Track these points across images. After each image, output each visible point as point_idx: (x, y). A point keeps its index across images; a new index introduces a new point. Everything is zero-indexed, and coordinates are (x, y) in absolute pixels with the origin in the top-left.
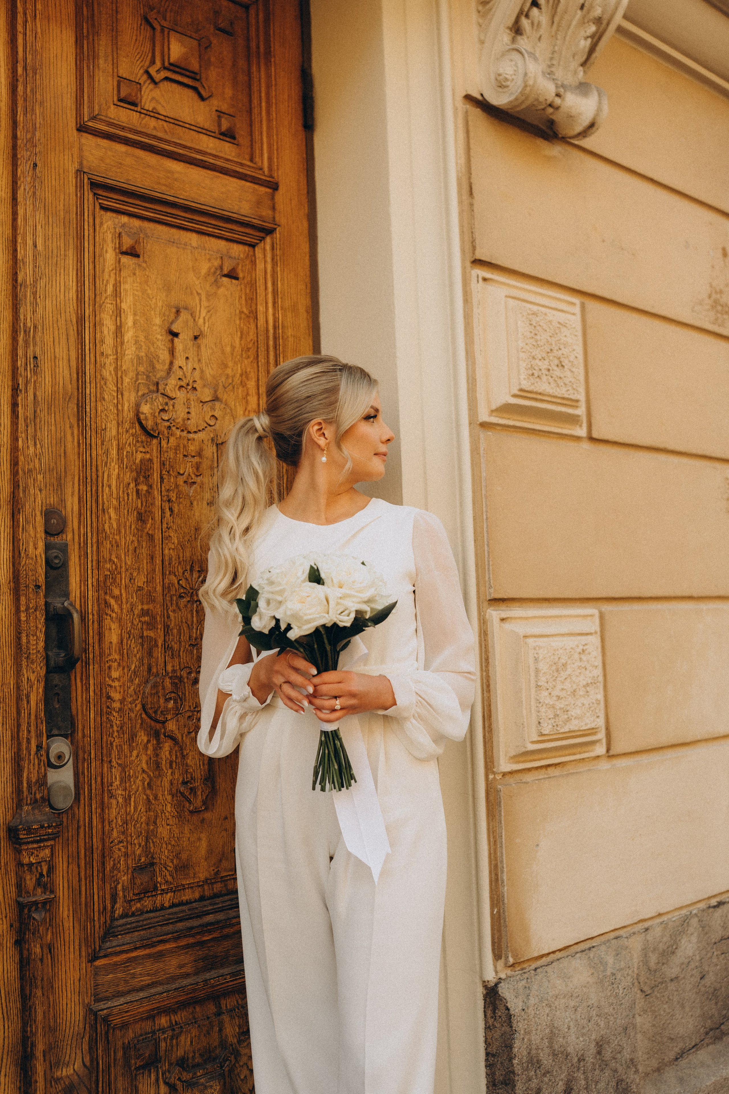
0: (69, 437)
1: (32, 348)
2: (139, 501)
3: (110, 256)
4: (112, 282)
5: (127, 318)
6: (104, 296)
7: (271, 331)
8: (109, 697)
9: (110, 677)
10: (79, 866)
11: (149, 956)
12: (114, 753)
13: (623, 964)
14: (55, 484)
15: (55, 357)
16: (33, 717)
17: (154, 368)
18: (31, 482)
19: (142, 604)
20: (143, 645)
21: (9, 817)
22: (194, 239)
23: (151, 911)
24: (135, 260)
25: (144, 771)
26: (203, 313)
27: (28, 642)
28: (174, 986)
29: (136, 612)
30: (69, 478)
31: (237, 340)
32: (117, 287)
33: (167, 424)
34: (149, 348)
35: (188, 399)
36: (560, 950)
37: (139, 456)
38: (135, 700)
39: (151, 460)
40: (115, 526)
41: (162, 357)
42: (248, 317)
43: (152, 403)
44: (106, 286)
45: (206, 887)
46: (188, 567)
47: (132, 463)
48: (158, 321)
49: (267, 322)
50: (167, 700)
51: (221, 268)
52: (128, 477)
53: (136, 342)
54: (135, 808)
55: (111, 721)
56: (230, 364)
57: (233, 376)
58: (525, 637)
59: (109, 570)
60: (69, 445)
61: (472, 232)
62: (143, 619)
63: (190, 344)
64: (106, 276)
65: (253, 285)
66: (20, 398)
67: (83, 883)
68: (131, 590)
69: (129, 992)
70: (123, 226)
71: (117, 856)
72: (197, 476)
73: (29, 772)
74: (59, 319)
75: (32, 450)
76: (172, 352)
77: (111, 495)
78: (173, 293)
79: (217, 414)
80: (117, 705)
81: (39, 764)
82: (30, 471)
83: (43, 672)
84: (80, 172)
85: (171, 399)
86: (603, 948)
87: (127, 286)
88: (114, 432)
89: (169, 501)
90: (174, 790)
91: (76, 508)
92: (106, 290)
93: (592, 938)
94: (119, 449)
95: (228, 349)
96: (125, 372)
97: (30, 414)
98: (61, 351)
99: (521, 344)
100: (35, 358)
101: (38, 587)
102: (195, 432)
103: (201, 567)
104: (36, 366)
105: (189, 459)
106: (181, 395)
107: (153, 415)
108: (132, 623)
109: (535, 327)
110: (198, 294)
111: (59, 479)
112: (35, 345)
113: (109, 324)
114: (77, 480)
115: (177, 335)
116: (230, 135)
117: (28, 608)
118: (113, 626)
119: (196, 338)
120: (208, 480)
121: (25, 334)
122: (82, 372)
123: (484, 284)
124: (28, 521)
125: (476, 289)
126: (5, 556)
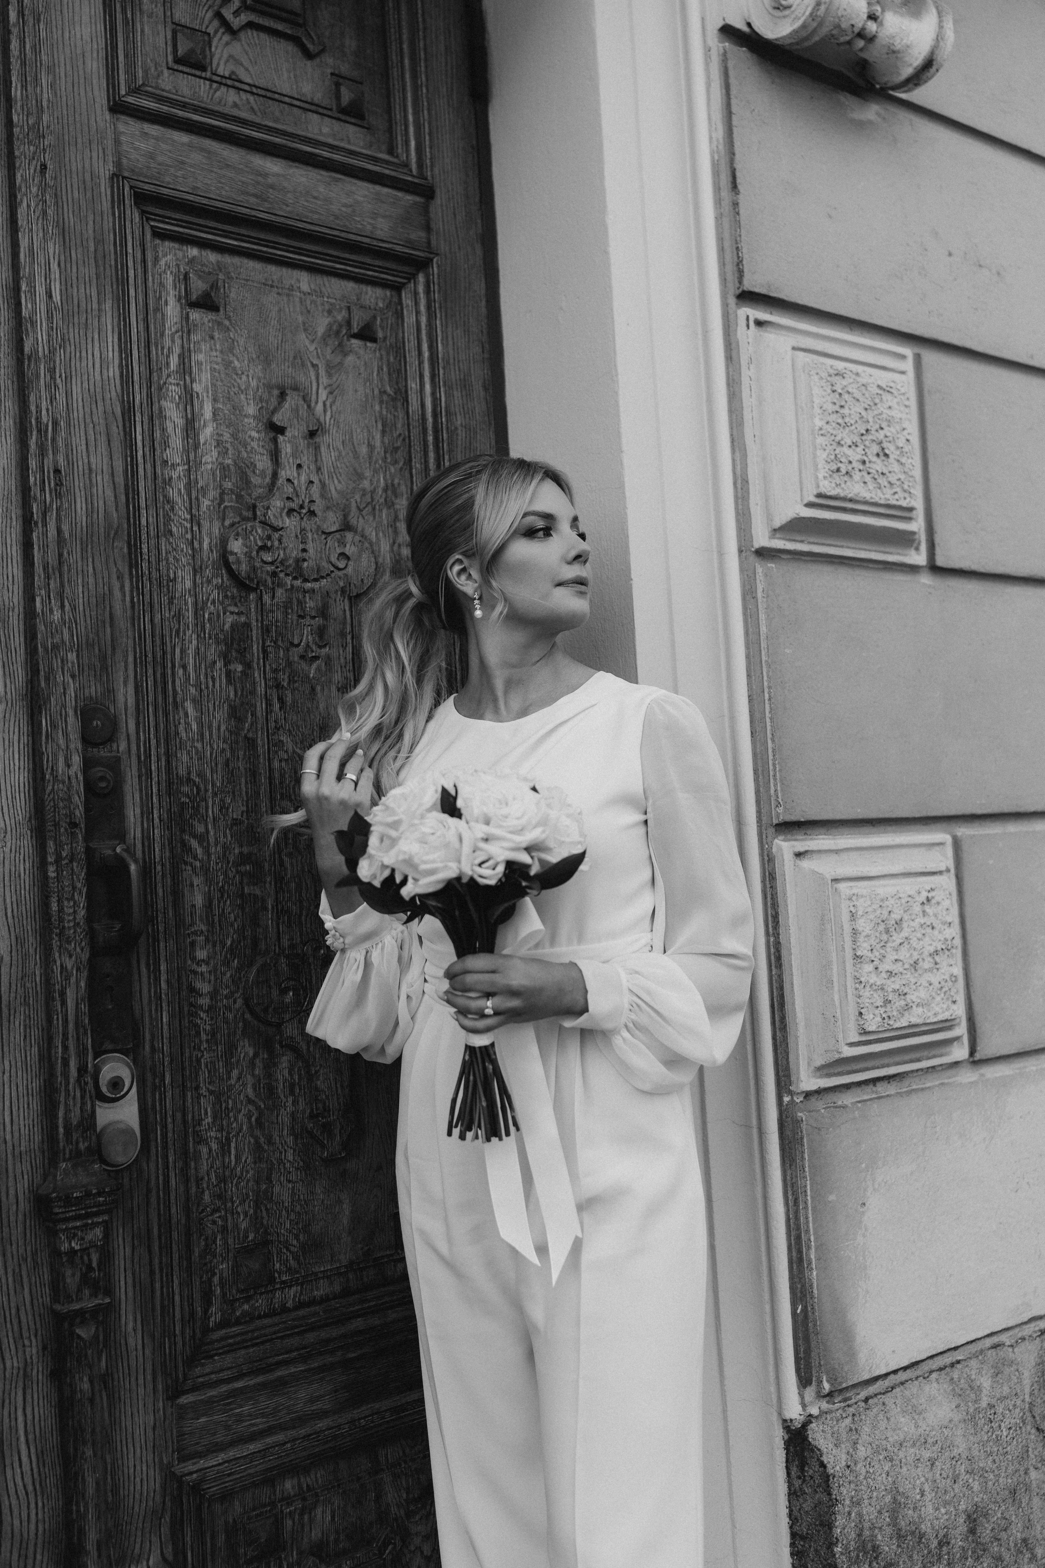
0: (117, 593)
1: (51, 456)
2: (231, 689)
3: (172, 310)
4: (177, 350)
5: (202, 407)
6: (165, 373)
7: (430, 420)
8: (192, 990)
9: (193, 959)
10: (150, 1252)
11: (264, 1385)
12: (203, 1075)
13: (1006, 1390)
14: (98, 664)
15: (90, 470)
16: (71, 1026)
17: (248, 482)
18: (56, 664)
19: (241, 846)
20: (243, 909)
21: (38, 1180)
22: (304, 281)
23: (265, 1316)
24: (211, 316)
25: (249, 1101)
26: (323, 395)
27: (61, 910)
28: (303, 1432)
29: (232, 858)
30: (119, 656)
31: (378, 436)
32: (184, 358)
33: (270, 568)
34: (240, 452)
35: (303, 530)
36: (905, 1368)
37: (230, 619)
38: (232, 993)
39: (247, 625)
40: (194, 726)
41: (260, 466)
42: (394, 399)
43: (246, 538)
44: (168, 356)
45: (351, 1275)
47: (217, 630)
48: (251, 410)
49: (423, 405)
50: (284, 992)
52: (212, 652)
53: (219, 443)
54: (238, 1158)
55: (197, 1026)
56: (368, 473)
57: (373, 492)
58: (835, 880)
59: (187, 796)
60: (118, 606)
61: (737, 248)
62: (242, 869)
63: (302, 443)
64: (167, 342)
65: (399, 350)
66: (35, 535)
67: (158, 1276)
68: (221, 823)
69: (232, 1444)
70: (191, 261)
71: (210, 1232)
72: (320, 647)
73: (67, 1111)
74: (94, 410)
75: (57, 613)
76: (275, 456)
77: (187, 679)
78: (274, 366)
79: (350, 550)
80: (205, 1001)
81: (83, 1097)
82: (55, 647)
83: (85, 956)
84: (117, 176)
85: (276, 529)
86: (974, 1363)
87: (201, 357)
88: (188, 584)
89: (278, 686)
90: (298, 1129)
91: (131, 701)
92: (168, 364)
93: (956, 1348)
94: (198, 610)
95: (364, 450)
96: (204, 491)
97: (52, 560)
98: (100, 460)
99: (818, 423)
100: (57, 471)
101: (74, 825)
104: (59, 484)
105: (308, 621)
106: (290, 523)
107: (248, 555)
108: (226, 874)
109: (840, 394)
110: (314, 365)
111: (103, 658)
112: (55, 451)
113: (174, 416)
114: (131, 659)
115: (282, 430)
116: (356, 112)
117: (59, 858)
118: (196, 880)
119: (312, 434)
120: (338, 653)
121: (39, 434)
122: (133, 493)
123: (757, 330)
124: (54, 725)
125: (746, 339)
126: (22, 778)
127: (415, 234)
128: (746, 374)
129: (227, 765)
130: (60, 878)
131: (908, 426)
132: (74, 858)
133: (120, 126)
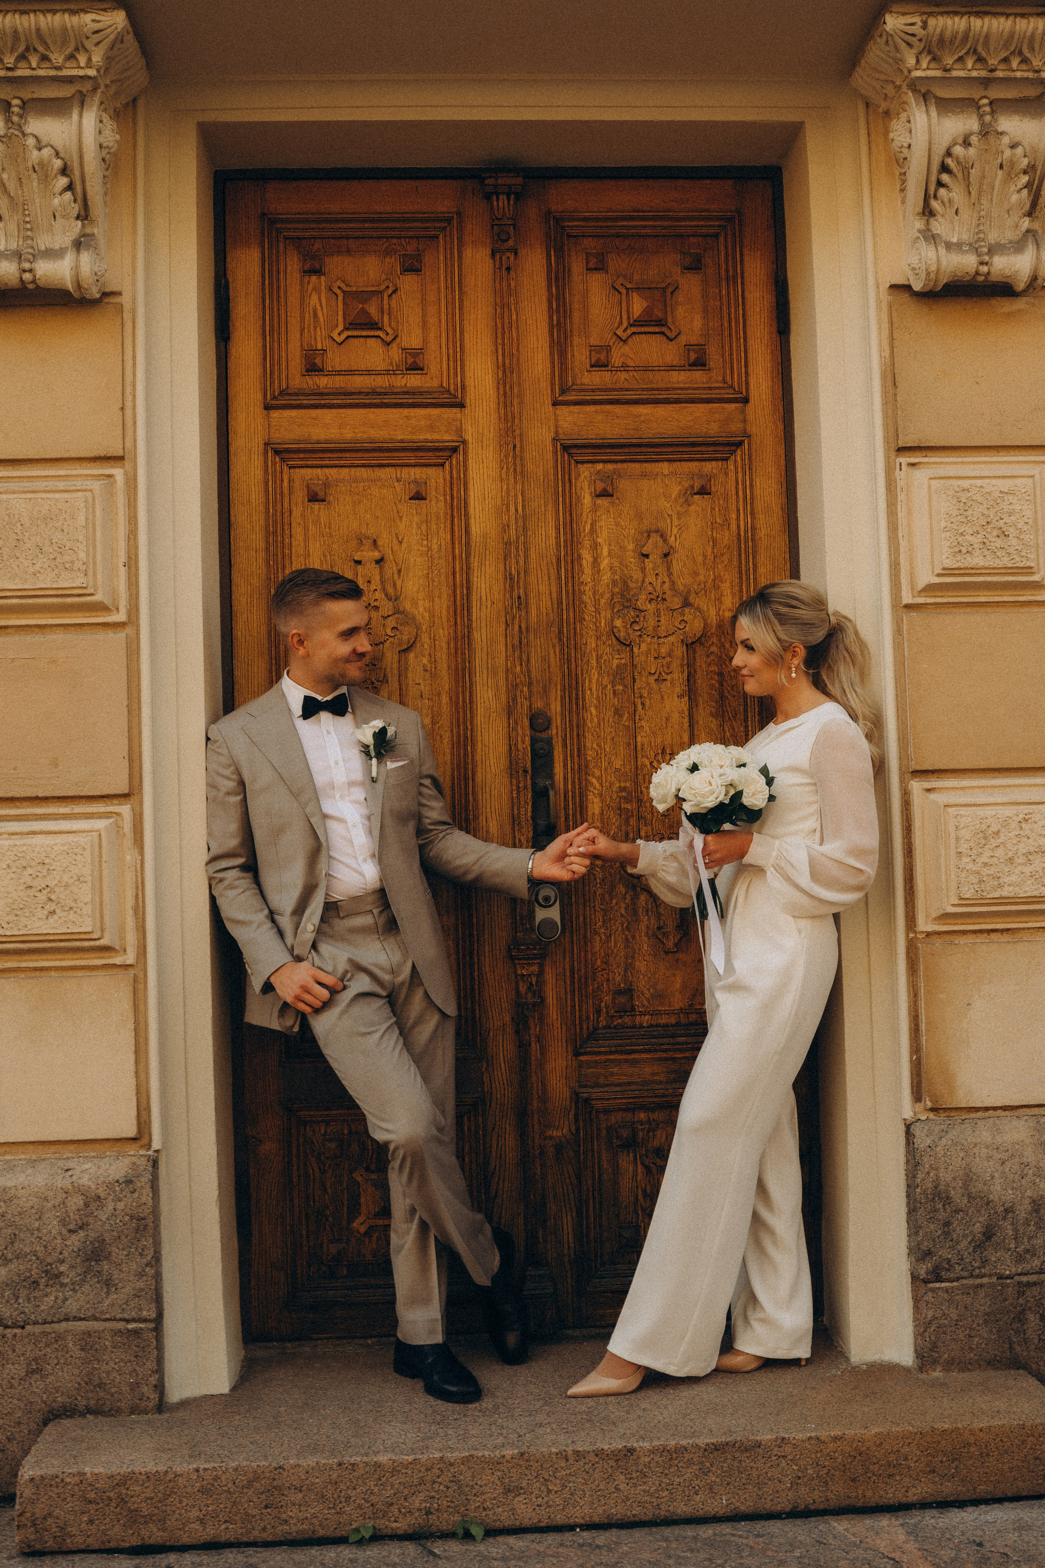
0: (552, 655)
1: (516, 591)
2: (616, 700)
3: (587, 500)
4: (589, 522)
5: (602, 550)
6: (582, 534)
7: (743, 535)
11: (625, 1060)
12: (597, 899)
14: (542, 691)
15: (539, 593)
17: (627, 587)
19: (620, 782)
20: (620, 815)
21: (510, 941)
22: (665, 467)
23: (631, 1028)
24: (609, 499)
25: (622, 916)
26: (675, 531)
27: (519, 813)
29: (614, 789)
30: (553, 686)
31: (709, 549)
32: (593, 525)
33: (638, 633)
34: (623, 571)
35: (657, 610)
37: (616, 662)
39: (624, 665)
40: (596, 720)
41: (635, 577)
42: (721, 526)
43: (624, 618)
44: (586, 524)
45: (682, 1016)
46: (660, 751)
47: (608, 668)
48: (629, 547)
49: (739, 527)
51: (692, 487)
52: (606, 680)
53: (611, 568)
54: (615, 944)
56: (702, 572)
58: (945, 806)
60: (552, 660)
61: (896, 422)
62: (620, 794)
63: (659, 561)
64: (586, 516)
65: (724, 497)
68: (610, 770)
70: (598, 472)
71: (599, 980)
72: (667, 674)
74: (541, 563)
75: (518, 668)
76: (643, 570)
77: (591, 696)
78: (644, 520)
79: (686, 618)
83: (531, 834)
84: (555, 440)
85: (641, 611)
87: (602, 523)
88: (594, 645)
89: (641, 697)
90: (650, 933)
91: (559, 709)
92: (583, 531)
94: (598, 658)
95: (699, 559)
96: (602, 595)
98: (544, 588)
99: (943, 524)
101: (525, 771)
102: (666, 637)
103: (672, 750)
104: (520, 604)
105: (661, 660)
106: (650, 607)
107: (625, 627)
108: (611, 798)
109: (965, 503)
110: (669, 515)
111: (545, 687)
112: (519, 588)
113: (587, 557)
114: (559, 688)
115: (647, 556)
116: (700, 363)
117: (518, 787)
118: (596, 800)
119: (666, 555)
120: (678, 676)
121: (511, 581)
122: (560, 603)
123: (910, 470)
124: (517, 723)
125: (901, 476)
126: (503, 748)
127: (735, 427)
128: (901, 497)
129: (613, 739)
130: (518, 797)
131: (1028, 514)
132: (525, 787)
133: (558, 412)
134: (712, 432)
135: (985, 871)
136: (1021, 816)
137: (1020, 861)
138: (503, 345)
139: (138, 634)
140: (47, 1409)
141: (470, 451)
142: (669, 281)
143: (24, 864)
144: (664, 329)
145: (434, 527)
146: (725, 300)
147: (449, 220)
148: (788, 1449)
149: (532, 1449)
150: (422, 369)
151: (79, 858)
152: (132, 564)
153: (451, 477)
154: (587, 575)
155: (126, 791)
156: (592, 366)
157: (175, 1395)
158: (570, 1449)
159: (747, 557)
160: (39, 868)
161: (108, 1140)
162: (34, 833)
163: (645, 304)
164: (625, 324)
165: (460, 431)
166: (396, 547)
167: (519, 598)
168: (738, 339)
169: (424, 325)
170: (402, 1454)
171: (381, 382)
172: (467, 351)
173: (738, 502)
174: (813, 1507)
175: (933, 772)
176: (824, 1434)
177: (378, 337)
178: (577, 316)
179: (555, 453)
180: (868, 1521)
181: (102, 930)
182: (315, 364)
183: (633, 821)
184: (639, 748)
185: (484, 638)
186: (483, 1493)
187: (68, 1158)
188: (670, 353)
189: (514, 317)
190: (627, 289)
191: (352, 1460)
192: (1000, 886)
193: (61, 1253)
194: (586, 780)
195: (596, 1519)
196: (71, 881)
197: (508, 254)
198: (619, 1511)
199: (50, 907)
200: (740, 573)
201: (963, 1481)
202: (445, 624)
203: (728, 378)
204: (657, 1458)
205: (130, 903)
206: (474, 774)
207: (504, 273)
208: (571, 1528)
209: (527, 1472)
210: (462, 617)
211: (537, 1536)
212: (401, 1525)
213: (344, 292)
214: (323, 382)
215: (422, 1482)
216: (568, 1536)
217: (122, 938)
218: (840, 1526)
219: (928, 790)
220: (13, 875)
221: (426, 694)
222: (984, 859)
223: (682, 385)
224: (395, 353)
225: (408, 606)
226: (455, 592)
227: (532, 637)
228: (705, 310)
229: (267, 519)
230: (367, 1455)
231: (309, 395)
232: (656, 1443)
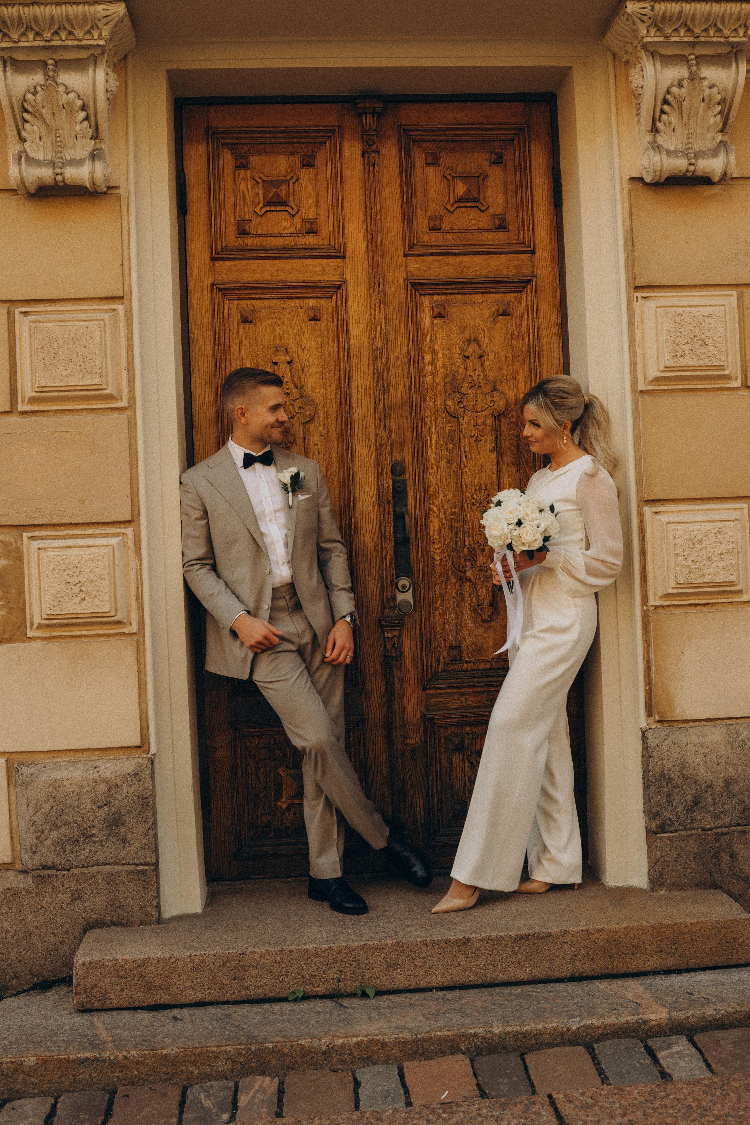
0: (406, 425)
2: (448, 453)
3: (428, 320)
5: (438, 354)
6: (425, 343)
8: (433, 558)
9: (434, 548)
10: (416, 642)
11: (457, 693)
12: (437, 587)
14: (400, 449)
15: (397, 383)
16: (389, 568)
17: (455, 378)
20: (452, 531)
21: (380, 614)
22: (480, 298)
23: (460, 671)
24: (442, 320)
25: (454, 597)
26: (486, 340)
27: (385, 530)
29: (448, 513)
30: (407, 444)
31: (510, 352)
32: (432, 337)
33: (463, 409)
34: (453, 368)
35: (476, 393)
37: (448, 429)
38: (448, 560)
39: (454, 430)
40: (435, 467)
41: (460, 371)
43: (454, 399)
44: (428, 336)
47: (443, 433)
48: (457, 351)
49: (529, 338)
50: (466, 560)
52: (442, 441)
53: (444, 366)
54: (450, 616)
55: (435, 570)
56: (505, 367)
57: (507, 374)
58: (668, 523)
60: (406, 427)
61: (634, 269)
62: (452, 517)
63: (476, 361)
64: (426, 332)
65: (519, 318)
68: (445, 500)
70: (436, 301)
71: (439, 640)
72: (482, 436)
73: (387, 593)
74: (398, 363)
75: (384, 434)
76: (465, 367)
77: (432, 452)
78: (466, 333)
79: (494, 399)
80: (438, 562)
81: (392, 590)
82: (384, 445)
83: (393, 545)
84: (406, 280)
85: (464, 394)
87: (439, 336)
88: (433, 418)
89: (465, 452)
90: (473, 609)
91: (410, 461)
92: (428, 339)
94: (437, 426)
95: (504, 359)
96: (438, 384)
97: (382, 416)
98: (400, 379)
99: (665, 337)
101: (389, 502)
102: (482, 411)
104: (384, 391)
105: (477, 427)
106: (471, 392)
107: (454, 405)
108: (446, 519)
109: (680, 323)
110: (483, 330)
111: (401, 446)
112: (383, 379)
113: (428, 358)
114: (411, 446)
115: (468, 357)
116: (502, 227)
117: (384, 513)
118: (435, 521)
119: (481, 357)
120: (489, 438)
121: (377, 375)
122: (410, 389)
123: (643, 301)
124: (383, 469)
125: (637, 305)
126: (374, 488)
127: (526, 270)
128: (637, 320)
129: (447, 480)
130: (384, 520)
131: (722, 330)
132: (389, 513)
133: (408, 262)
134: (510, 274)
135: (693, 566)
136: (717, 529)
137: (716, 559)
138: (371, 216)
139: (135, 414)
140: (85, 923)
141: (349, 288)
142: (481, 171)
143: (64, 567)
144: (478, 204)
145: (325, 339)
146: (518, 184)
147: (334, 132)
148: (569, 938)
149: (405, 940)
150: (316, 233)
151: (100, 562)
152: (130, 368)
153: (337, 306)
154: (427, 372)
155: (130, 519)
156: (430, 230)
157: (168, 912)
158: (428, 940)
159: (535, 358)
160: (74, 570)
161: (121, 748)
162: (69, 547)
163: (465, 188)
164: (452, 201)
165: (342, 274)
166: (300, 353)
167: (384, 386)
168: (528, 211)
169: (317, 204)
170: (320, 943)
171: (289, 241)
172: (346, 219)
173: (528, 320)
174: (584, 975)
175: (659, 501)
176: (591, 928)
177: (287, 211)
178: (419, 195)
179: (406, 289)
180: (620, 982)
181: (116, 610)
182: (245, 230)
183: (460, 535)
184: (464, 486)
185: (360, 414)
186: (373, 968)
187: (95, 760)
188: (483, 221)
189: (378, 197)
190: (453, 178)
191: (290, 948)
192: (703, 575)
193: (93, 822)
194: (429, 507)
195: (446, 984)
196: (95, 579)
197: (373, 154)
198: (460, 978)
199: (83, 595)
200: (530, 368)
201: (680, 956)
202: (334, 404)
203: (521, 237)
204: (485, 945)
205: (133, 593)
206: (355, 504)
207: (371, 168)
208: (430, 989)
209: (402, 954)
210: (346, 400)
211: (409, 995)
212: (321, 989)
213: (264, 181)
214: (249, 241)
215: (334, 961)
216: (428, 995)
217: (129, 616)
218: (602, 985)
219: (656, 513)
220: (56, 575)
221: (322, 451)
222: (693, 557)
223: (490, 242)
224: (298, 221)
225: (309, 393)
226: (340, 383)
227: (392, 413)
228: (506, 192)
229: (214, 335)
230: (299, 945)
231: (241, 250)
232: (483, 935)
